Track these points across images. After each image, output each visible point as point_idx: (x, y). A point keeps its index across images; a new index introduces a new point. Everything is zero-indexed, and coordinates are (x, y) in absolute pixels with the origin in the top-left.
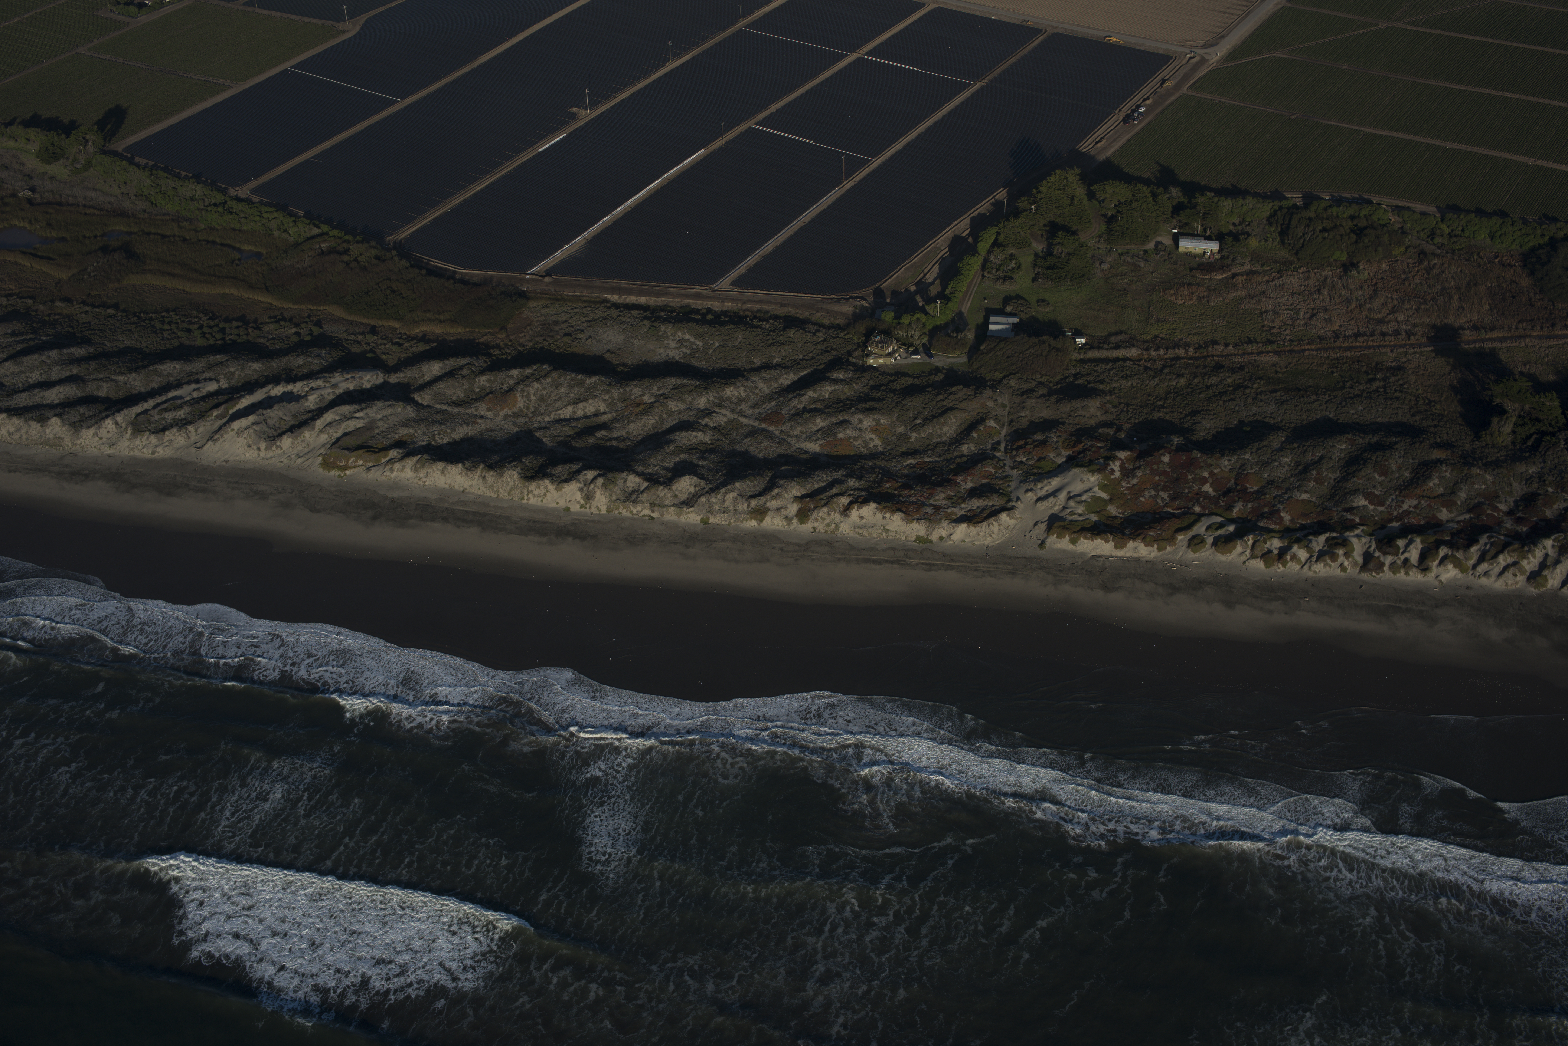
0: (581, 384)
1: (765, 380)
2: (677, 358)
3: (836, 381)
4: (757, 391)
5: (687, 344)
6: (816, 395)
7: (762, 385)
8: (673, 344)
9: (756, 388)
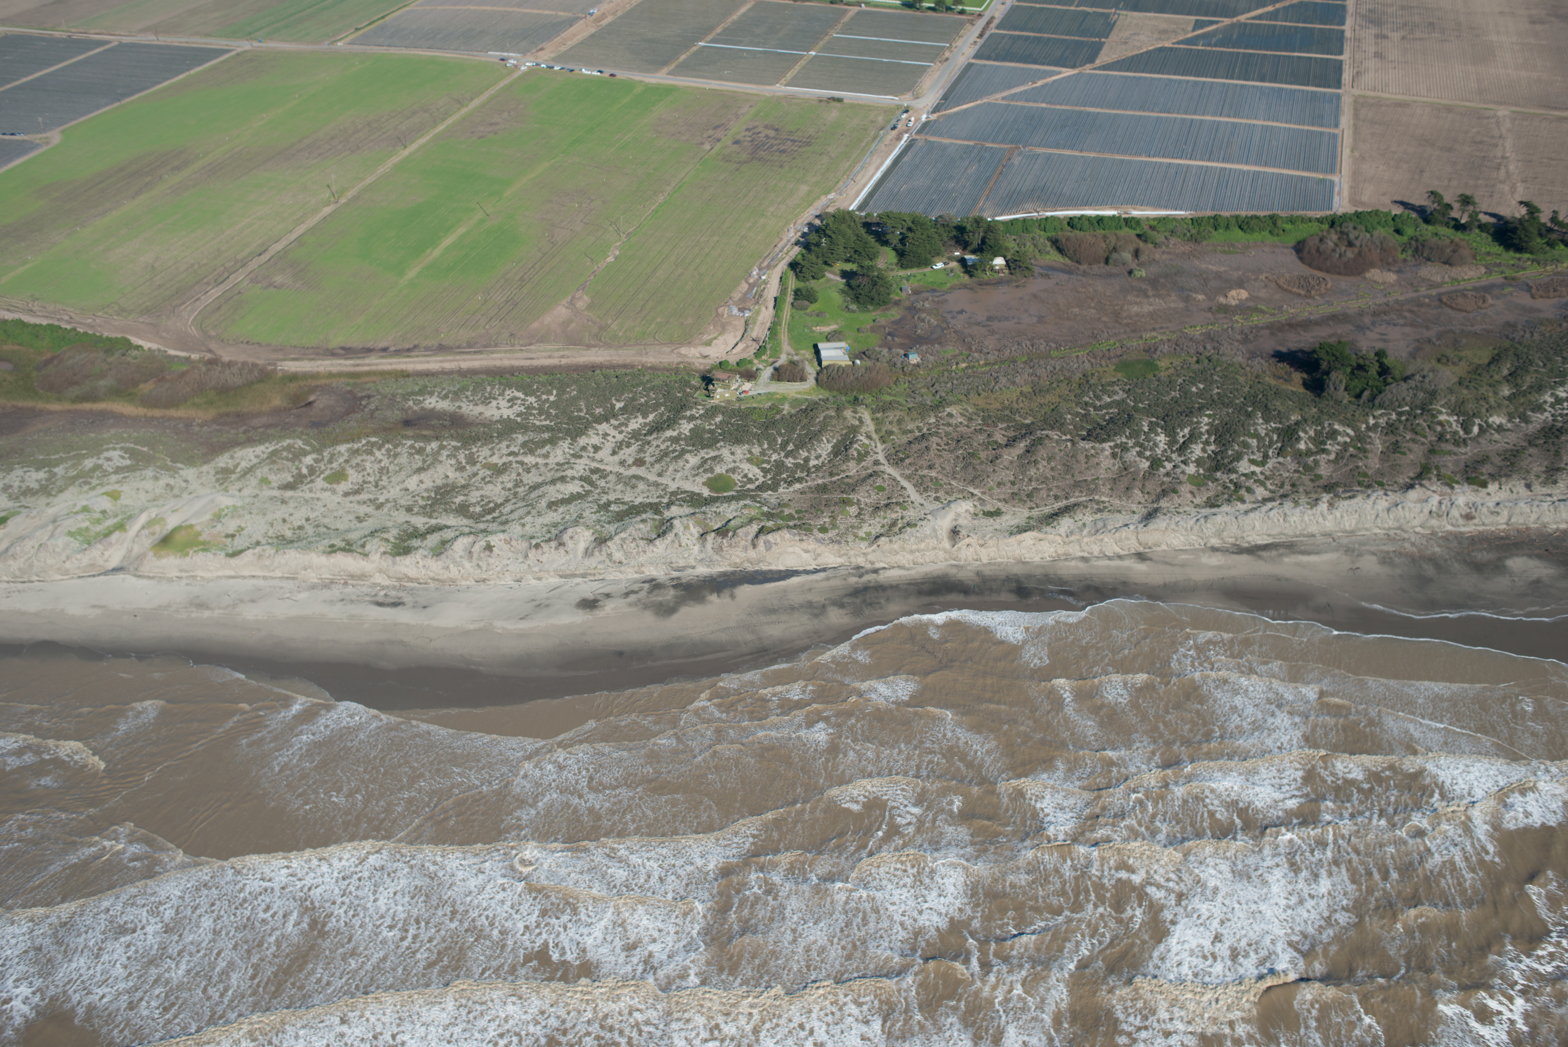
0: (420, 451)
1: (615, 428)
2: (512, 417)
3: (692, 418)
4: (610, 438)
5: (519, 402)
6: (675, 434)
7: (613, 432)
8: (503, 404)
9: (608, 435)
